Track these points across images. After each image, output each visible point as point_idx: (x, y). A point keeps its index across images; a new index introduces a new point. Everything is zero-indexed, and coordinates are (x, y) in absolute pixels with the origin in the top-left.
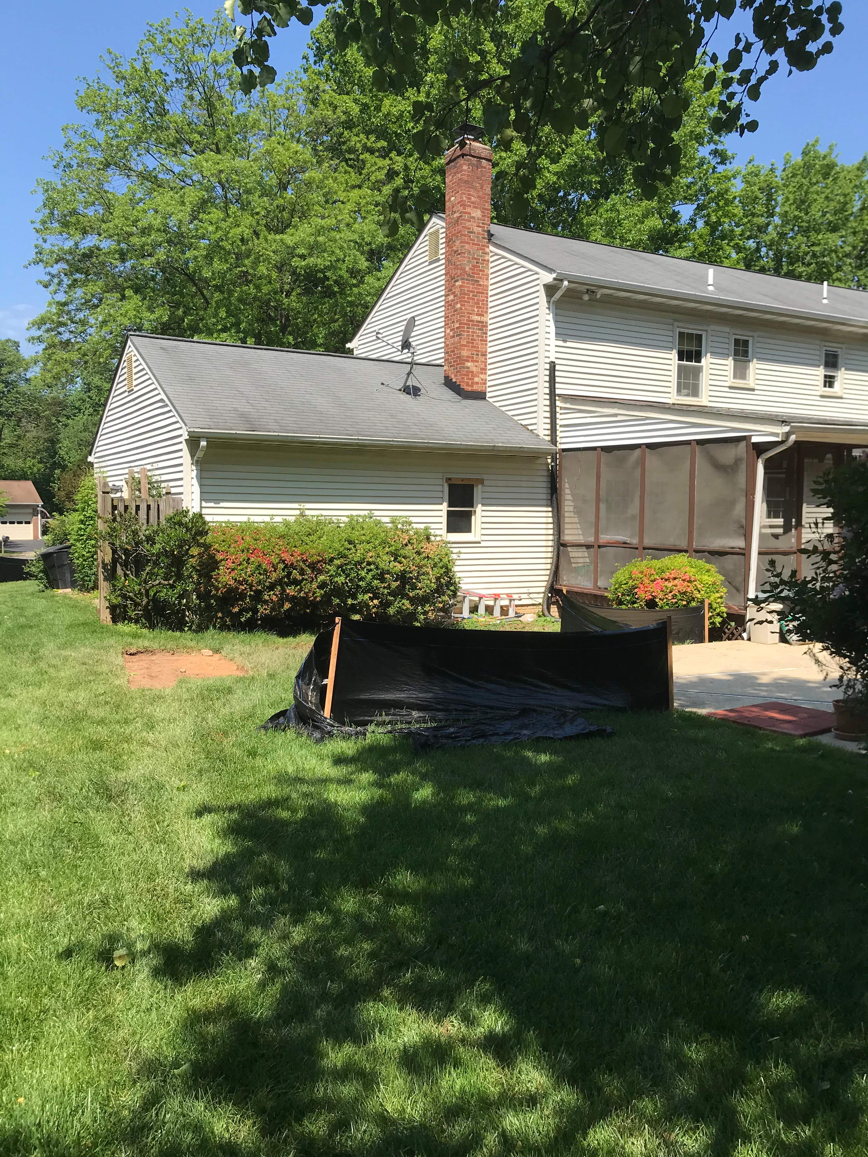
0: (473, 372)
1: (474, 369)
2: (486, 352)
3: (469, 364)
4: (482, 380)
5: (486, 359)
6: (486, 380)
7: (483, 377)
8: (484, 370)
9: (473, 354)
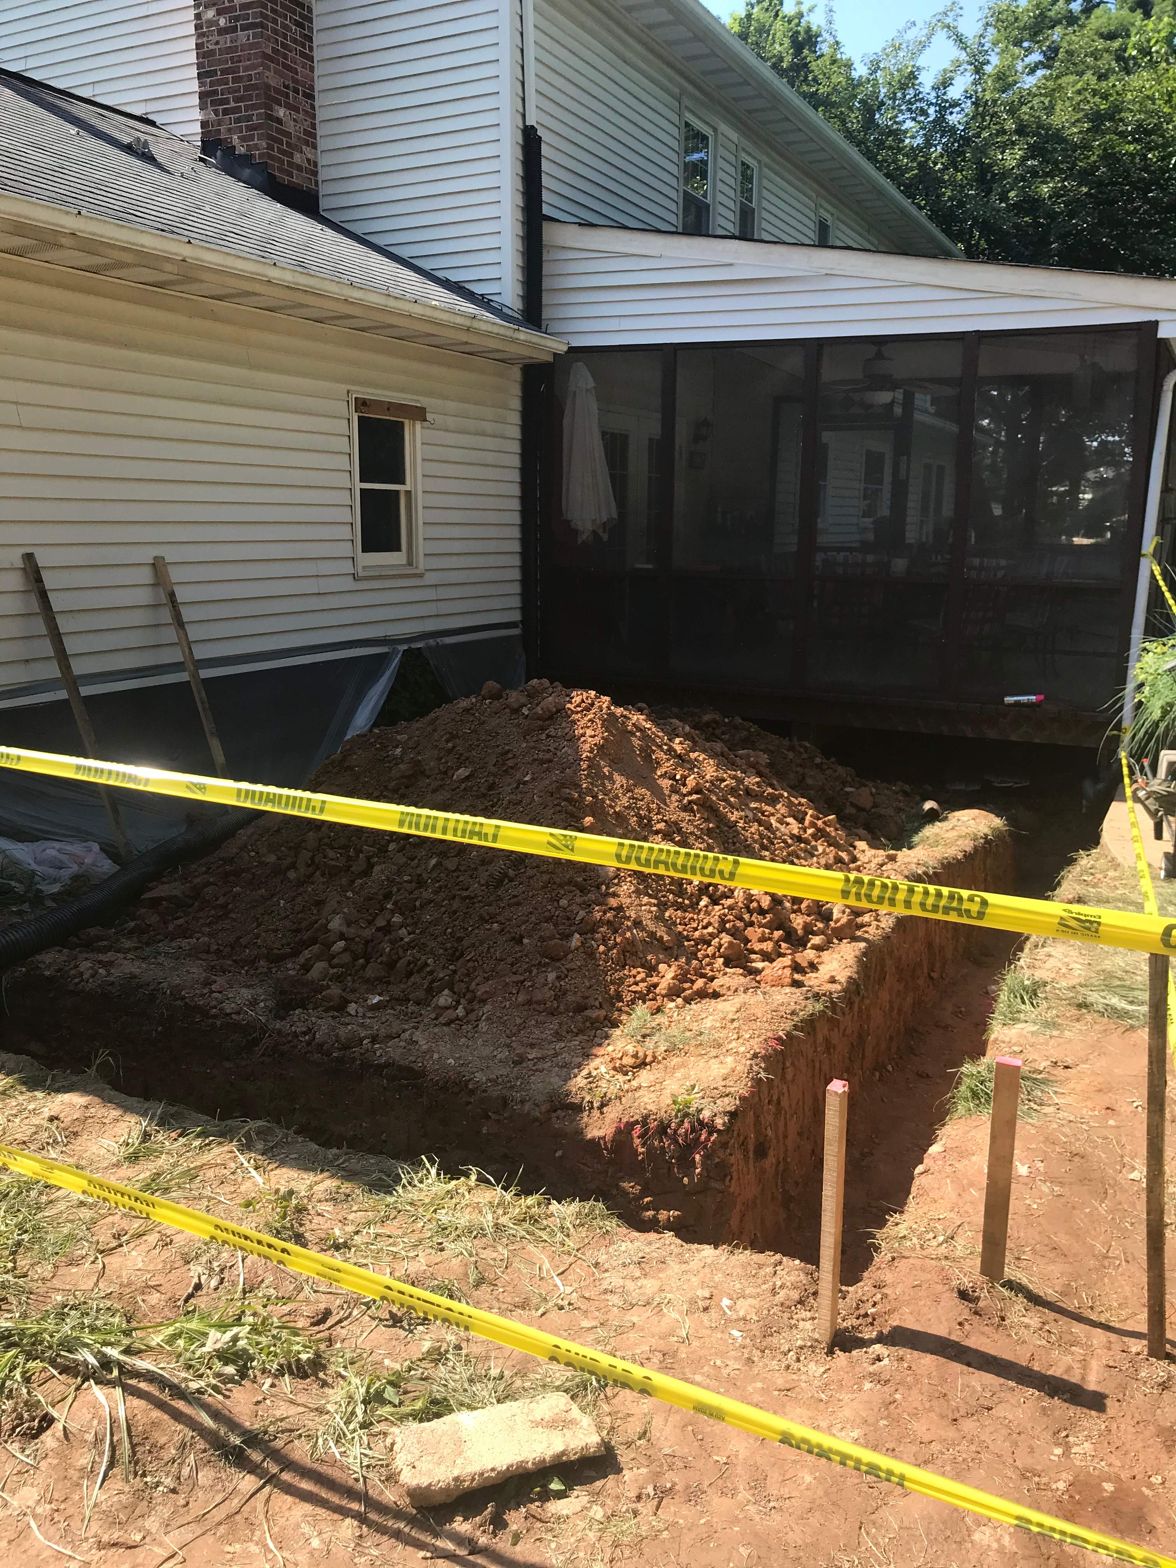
0: (288, 135)
1: (290, 127)
2: (312, 88)
3: (281, 112)
4: (308, 160)
5: (313, 107)
6: (316, 164)
7: (309, 156)
8: (310, 137)
9: (287, 87)
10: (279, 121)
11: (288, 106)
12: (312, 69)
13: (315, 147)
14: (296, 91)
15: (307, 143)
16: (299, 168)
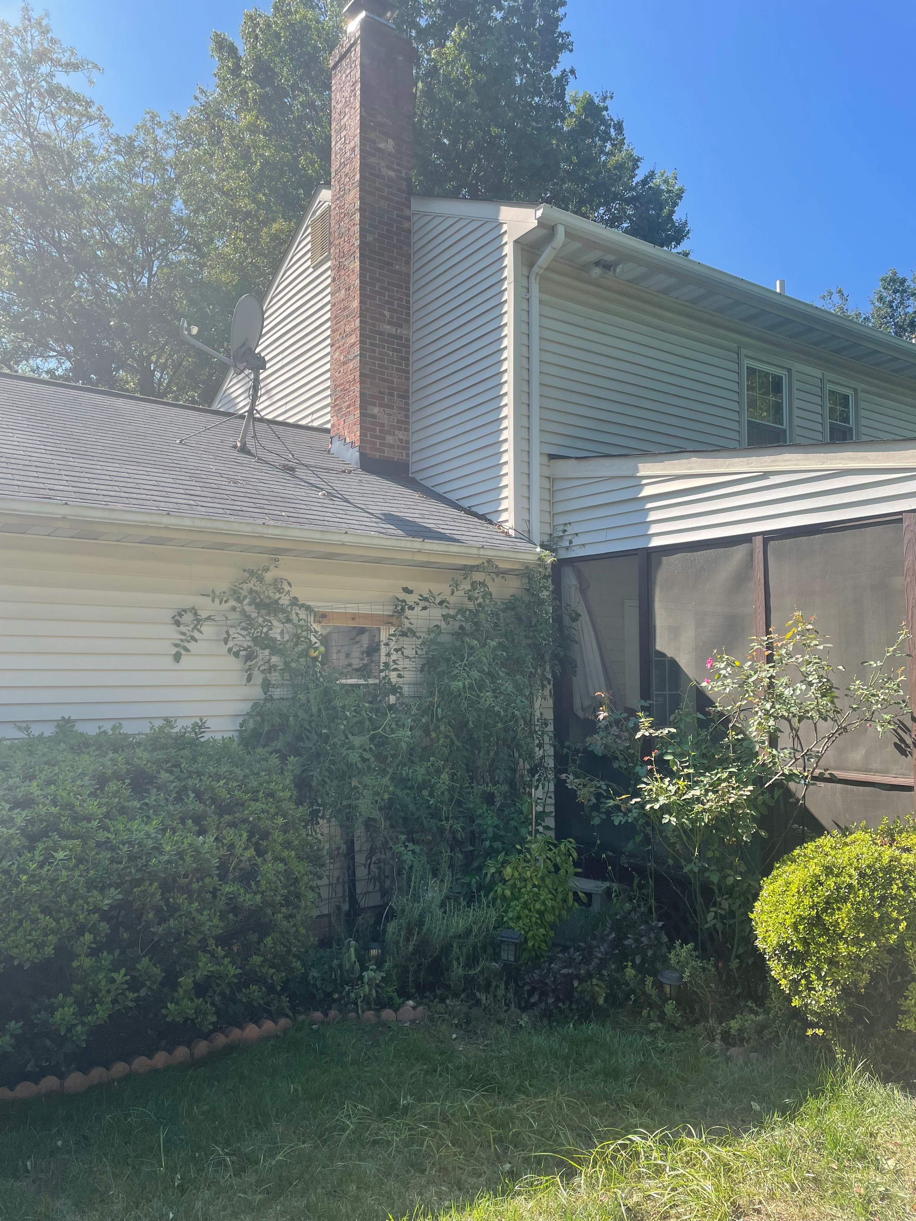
1: (384, 419)
2: (406, 390)
3: (375, 410)
4: (401, 441)
5: (407, 404)
6: (407, 442)
7: (401, 437)
8: (404, 424)
9: (383, 393)
10: (374, 416)
11: (381, 406)
12: (408, 379)
13: (407, 430)
14: (391, 395)
15: (400, 429)
16: (391, 446)
